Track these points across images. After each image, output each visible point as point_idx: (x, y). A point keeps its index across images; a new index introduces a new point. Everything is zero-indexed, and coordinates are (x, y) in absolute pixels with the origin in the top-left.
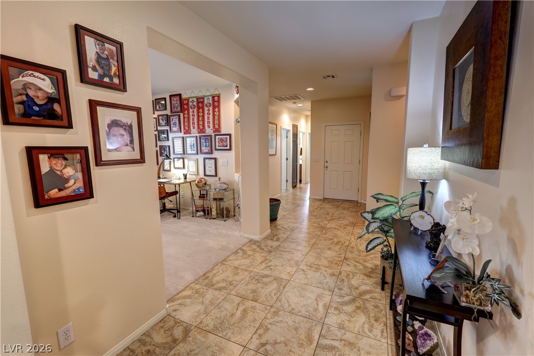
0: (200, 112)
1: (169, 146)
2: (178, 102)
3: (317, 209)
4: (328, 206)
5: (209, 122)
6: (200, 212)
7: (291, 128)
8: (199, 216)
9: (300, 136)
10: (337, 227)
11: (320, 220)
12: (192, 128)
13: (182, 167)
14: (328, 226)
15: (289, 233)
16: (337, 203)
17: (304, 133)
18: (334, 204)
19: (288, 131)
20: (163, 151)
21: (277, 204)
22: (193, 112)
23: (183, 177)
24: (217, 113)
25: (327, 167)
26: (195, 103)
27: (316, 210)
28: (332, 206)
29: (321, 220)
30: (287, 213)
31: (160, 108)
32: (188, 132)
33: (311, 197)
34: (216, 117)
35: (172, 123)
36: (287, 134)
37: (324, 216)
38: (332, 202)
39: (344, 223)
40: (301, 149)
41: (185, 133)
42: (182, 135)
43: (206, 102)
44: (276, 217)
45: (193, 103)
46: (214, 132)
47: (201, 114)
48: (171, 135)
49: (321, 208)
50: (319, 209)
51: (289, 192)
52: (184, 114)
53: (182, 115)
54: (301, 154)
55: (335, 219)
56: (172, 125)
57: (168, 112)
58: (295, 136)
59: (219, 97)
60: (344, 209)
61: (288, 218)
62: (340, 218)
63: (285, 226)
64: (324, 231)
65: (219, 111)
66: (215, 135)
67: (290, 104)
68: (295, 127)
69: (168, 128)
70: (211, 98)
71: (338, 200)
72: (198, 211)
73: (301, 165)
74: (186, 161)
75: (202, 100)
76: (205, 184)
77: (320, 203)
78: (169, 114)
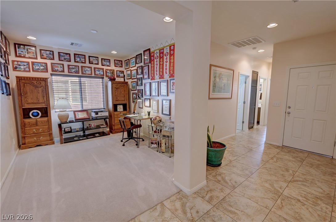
0: (161, 61)
1: (142, 90)
2: (148, 55)
3: (272, 158)
4: (287, 157)
5: (166, 69)
6: (154, 144)
7: (250, 75)
8: (153, 148)
9: (261, 81)
10: (300, 198)
11: (274, 178)
12: (155, 74)
13: (149, 106)
14: (286, 193)
15: (228, 191)
16: (301, 155)
17: (265, 79)
18: (295, 155)
19: (247, 77)
20: (139, 94)
21: (221, 150)
22: (157, 61)
23: (147, 114)
24: (172, 61)
25: (289, 113)
26: (158, 55)
27: (271, 161)
28: (294, 158)
29: (276, 179)
30: (236, 158)
31: (138, 62)
32: (153, 79)
33: (267, 142)
34: (171, 64)
35: (144, 72)
36: (246, 79)
37: (282, 173)
38: (294, 153)
39: (313, 192)
40: (261, 94)
41: (151, 80)
42: (149, 81)
43: (165, 52)
44: (219, 163)
45: (157, 54)
46: (170, 77)
47: (162, 63)
48: (144, 81)
49: (278, 159)
50: (275, 159)
51: (244, 133)
52: (151, 64)
53: (150, 64)
54: (261, 98)
55: (297, 181)
56: (144, 74)
57: (142, 64)
58: (255, 82)
59: (174, 46)
60: (312, 165)
61: (233, 166)
62: (306, 180)
63: (226, 178)
64: (279, 201)
65: (174, 59)
66: (171, 80)
67: (249, 50)
68: (255, 74)
69: (142, 76)
70: (168, 47)
71: (302, 151)
72: (152, 143)
73: (259, 109)
74: (151, 101)
75: (162, 51)
76: (161, 121)
77: (278, 150)
78: (143, 65)
